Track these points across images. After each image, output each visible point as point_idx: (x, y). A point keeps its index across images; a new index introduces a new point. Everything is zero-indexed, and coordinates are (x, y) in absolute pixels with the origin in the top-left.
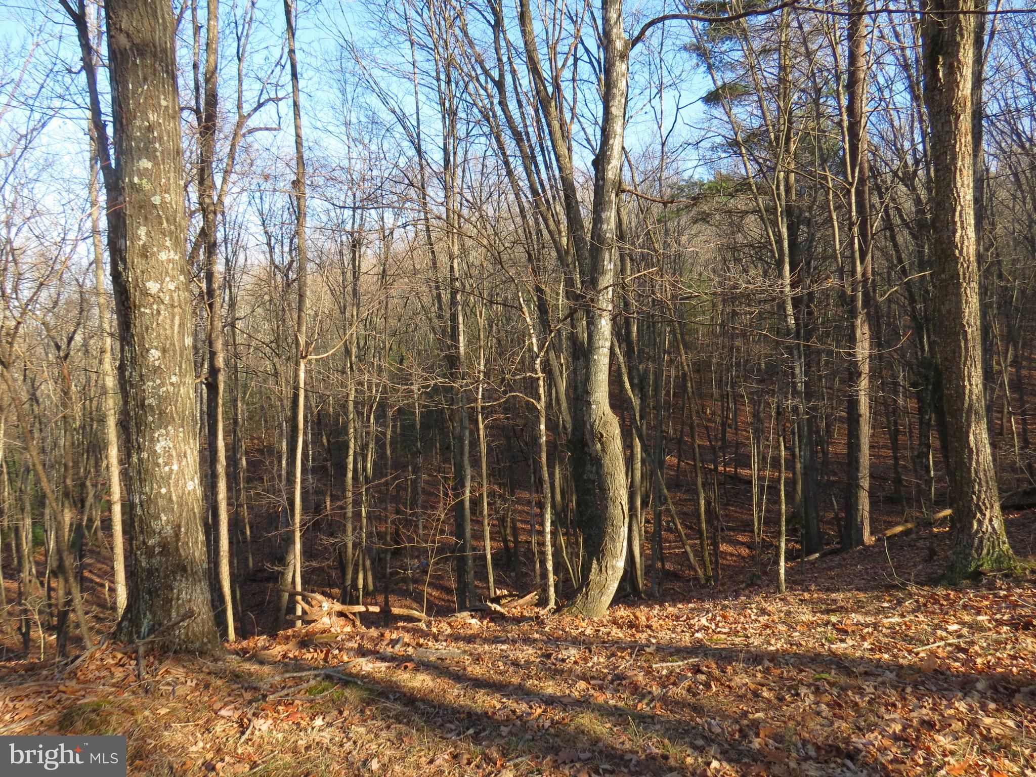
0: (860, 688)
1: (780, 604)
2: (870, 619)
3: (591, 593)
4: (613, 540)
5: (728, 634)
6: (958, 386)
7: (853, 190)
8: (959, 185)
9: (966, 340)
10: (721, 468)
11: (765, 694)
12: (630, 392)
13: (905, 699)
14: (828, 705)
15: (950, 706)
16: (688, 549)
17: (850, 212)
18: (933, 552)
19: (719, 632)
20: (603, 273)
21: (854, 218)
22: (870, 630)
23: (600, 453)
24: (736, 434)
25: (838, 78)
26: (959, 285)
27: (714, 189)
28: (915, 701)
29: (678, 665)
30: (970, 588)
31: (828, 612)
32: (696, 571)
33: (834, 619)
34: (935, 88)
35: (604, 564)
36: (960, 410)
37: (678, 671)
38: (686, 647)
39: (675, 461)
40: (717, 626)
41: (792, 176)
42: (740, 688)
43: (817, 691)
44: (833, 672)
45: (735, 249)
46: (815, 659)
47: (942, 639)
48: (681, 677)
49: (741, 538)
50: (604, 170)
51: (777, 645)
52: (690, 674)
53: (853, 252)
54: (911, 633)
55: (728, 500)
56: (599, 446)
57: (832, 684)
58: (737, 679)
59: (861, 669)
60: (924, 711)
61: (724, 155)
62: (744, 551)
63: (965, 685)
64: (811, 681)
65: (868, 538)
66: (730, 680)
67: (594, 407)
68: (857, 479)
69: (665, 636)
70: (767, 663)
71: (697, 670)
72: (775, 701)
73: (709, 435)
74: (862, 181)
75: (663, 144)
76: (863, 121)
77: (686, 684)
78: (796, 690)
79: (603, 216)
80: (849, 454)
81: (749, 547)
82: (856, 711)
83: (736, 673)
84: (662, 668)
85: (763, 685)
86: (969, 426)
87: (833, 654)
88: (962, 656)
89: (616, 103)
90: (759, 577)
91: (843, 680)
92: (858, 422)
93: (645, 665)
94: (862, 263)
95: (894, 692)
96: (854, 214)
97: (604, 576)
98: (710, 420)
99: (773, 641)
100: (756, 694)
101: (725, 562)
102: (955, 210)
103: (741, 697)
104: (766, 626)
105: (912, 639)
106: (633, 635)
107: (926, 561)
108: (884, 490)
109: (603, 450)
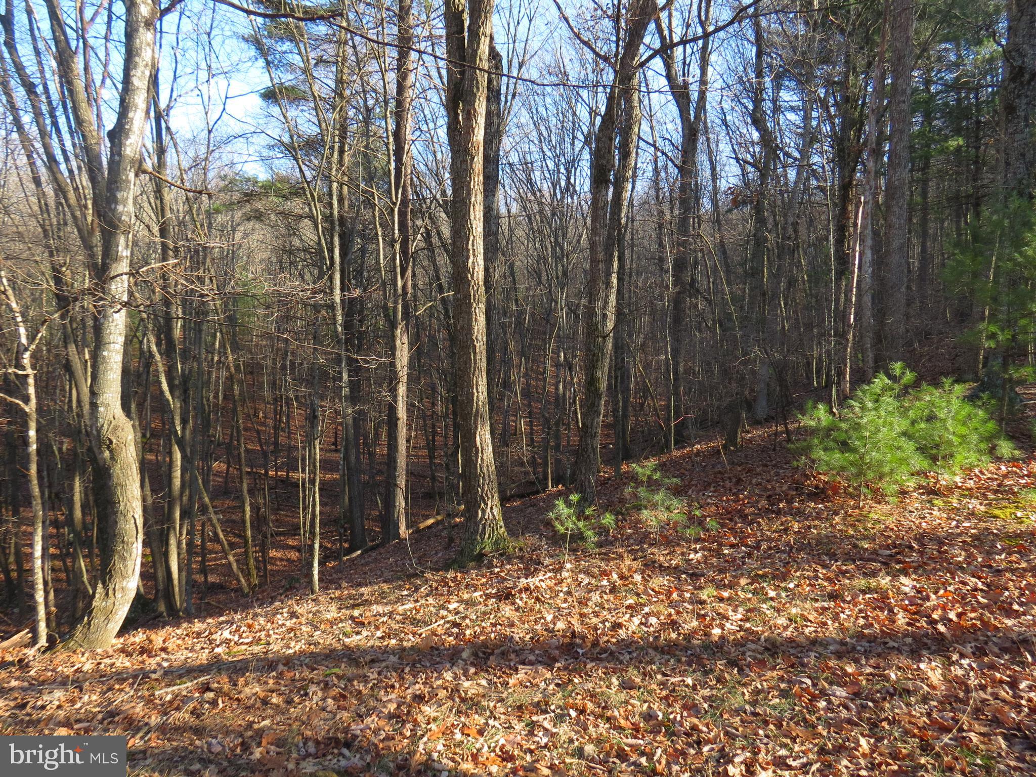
0: (365, 676)
1: (311, 605)
2: (388, 608)
3: (95, 622)
4: (124, 559)
5: (250, 644)
6: (468, 393)
7: (396, 210)
8: (472, 217)
9: (475, 353)
10: (271, 473)
11: (274, 700)
12: (167, 394)
13: (403, 679)
14: (334, 698)
15: (437, 678)
16: (231, 558)
17: (393, 230)
18: (451, 540)
19: (242, 644)
20: (117, 259)
21: (397, 235)
22: (385, 619)
23: (109, 462)
24: (289, 437)
25: (386, 102)
26: (470, 304)
27: (268, 188)
28: (411, 678)
29: (186, 686)
30: (474, 569)
31: (354, 606)
32: (239, 581)
33: (356, 613)
34: (456, 129)
35: (111, 587)
36: (470, 414)
37: (184, 693)
38: (201, 665)
39: (224, 466)
40: (240, 637)
41: (345, 188)
42: (249, 698)
43: (326, 687)
44: (343, 665)
45: (291, 252)
46: (331, 656)
47: (443, 618)
48: (186, 700)
49: (291, 542)
50: (121, 144)
51: (296, 647)
52: (197, 695)
53: (395, 267)
54: (418, 617)
55: (279, 505)
56: (107, 454)
57: (339, 677)
58: (247, 690)
59: (368, 658)
60: (417, 686)
61: (281, 155)
62: (294, 555)
63: (453, 656)
64: (321, 678)
65: (403, 532)
66: (240, 693)
67: (101, 409)
68: (395, 477)
69: (180, 656)
70: (281, 667)
71: (206, 688)
72: (283, 705)
73: (260, 439)
74: (405, 202)
75: (210, 132)
76: (406, 147)
77: (191, 705)
78: (305, 690)
79: (119, 195)
80: (389, 455)
81: (299, 551)
82: (358, 700)
83: (247, 684)
84: (166, 693)
85: (273, 691)
86: (476, 428)
87: (347, 647)
88: (455, 630)
89: (139, 73)
90: (298, 580)
91: (351, 671)
92: (396, 425)
93: (147, 693)
94: (402, 277)
95: (394, 674)
96: (396, 231)
97: (110, 601)
98: (263, 424)
99: (293, 644)
100: (265, 702)
101: (274, 568)
102: (468, 239)
103: (248, 708)
104: (292, 629)
105: (419, 621)
106: (143, 662)
107: (445, 548)
108: (423, 486)
109: (113, 458)
